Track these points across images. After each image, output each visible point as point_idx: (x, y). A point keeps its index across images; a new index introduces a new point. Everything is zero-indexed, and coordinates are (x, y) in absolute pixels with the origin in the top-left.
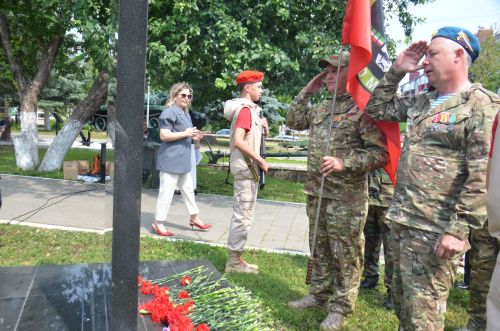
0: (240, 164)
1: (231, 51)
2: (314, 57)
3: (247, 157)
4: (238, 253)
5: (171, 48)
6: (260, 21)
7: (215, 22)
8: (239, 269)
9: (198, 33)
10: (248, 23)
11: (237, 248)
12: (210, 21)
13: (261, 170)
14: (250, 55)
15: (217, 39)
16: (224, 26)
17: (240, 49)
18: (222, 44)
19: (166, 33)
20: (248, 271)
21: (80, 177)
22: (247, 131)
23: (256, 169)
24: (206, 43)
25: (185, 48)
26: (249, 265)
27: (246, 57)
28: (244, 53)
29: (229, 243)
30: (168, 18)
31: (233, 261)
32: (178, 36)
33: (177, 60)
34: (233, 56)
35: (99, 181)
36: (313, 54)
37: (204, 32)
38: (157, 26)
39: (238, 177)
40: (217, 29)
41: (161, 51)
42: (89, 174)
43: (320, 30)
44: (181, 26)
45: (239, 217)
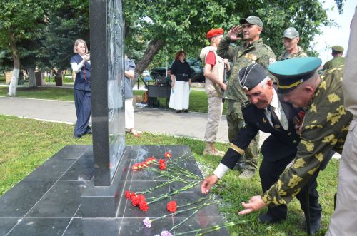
0: (211, 88)
1: (215, 22)
2: (268, 23)
3: (214, 83)
4: (211, 144)
5: (179, 23)
6: (235, 4)
7: (206, 6)
8: (211, 153)
9: (196, 14)
10: (227, 5)
11: (210, 140)
12: (203, 6)
13: (223, 90)
14: (228, 25)
15: (207, 16)
16: (211, 8)
17: (222, 22)
18: (210, 19)
19: (178, 16)
20: (217, 154)
21: (137, 104)
22: (213, 66)
23: (220, 90)
24: (201, 19)
25: (187, 23)
26: (219, 151)
27: (226, 26)
28: (224, 24)
29: (205, 137)
30: (178, 6)
31: (208, 148)
32: (184, 16)
33: (182, 29)
34: (216, 25)
35: (147, 107)
36: (267, 21)
37: (200, 13)
38: (173, 12)
39: (210, 96)
40: (207, 10)
41: (172, 26)
42: (142, 103)
43: (274, 6)
44: (187, 11)
45: (211, 121)
